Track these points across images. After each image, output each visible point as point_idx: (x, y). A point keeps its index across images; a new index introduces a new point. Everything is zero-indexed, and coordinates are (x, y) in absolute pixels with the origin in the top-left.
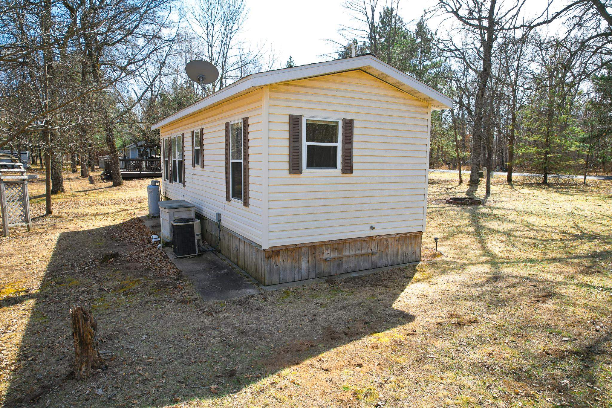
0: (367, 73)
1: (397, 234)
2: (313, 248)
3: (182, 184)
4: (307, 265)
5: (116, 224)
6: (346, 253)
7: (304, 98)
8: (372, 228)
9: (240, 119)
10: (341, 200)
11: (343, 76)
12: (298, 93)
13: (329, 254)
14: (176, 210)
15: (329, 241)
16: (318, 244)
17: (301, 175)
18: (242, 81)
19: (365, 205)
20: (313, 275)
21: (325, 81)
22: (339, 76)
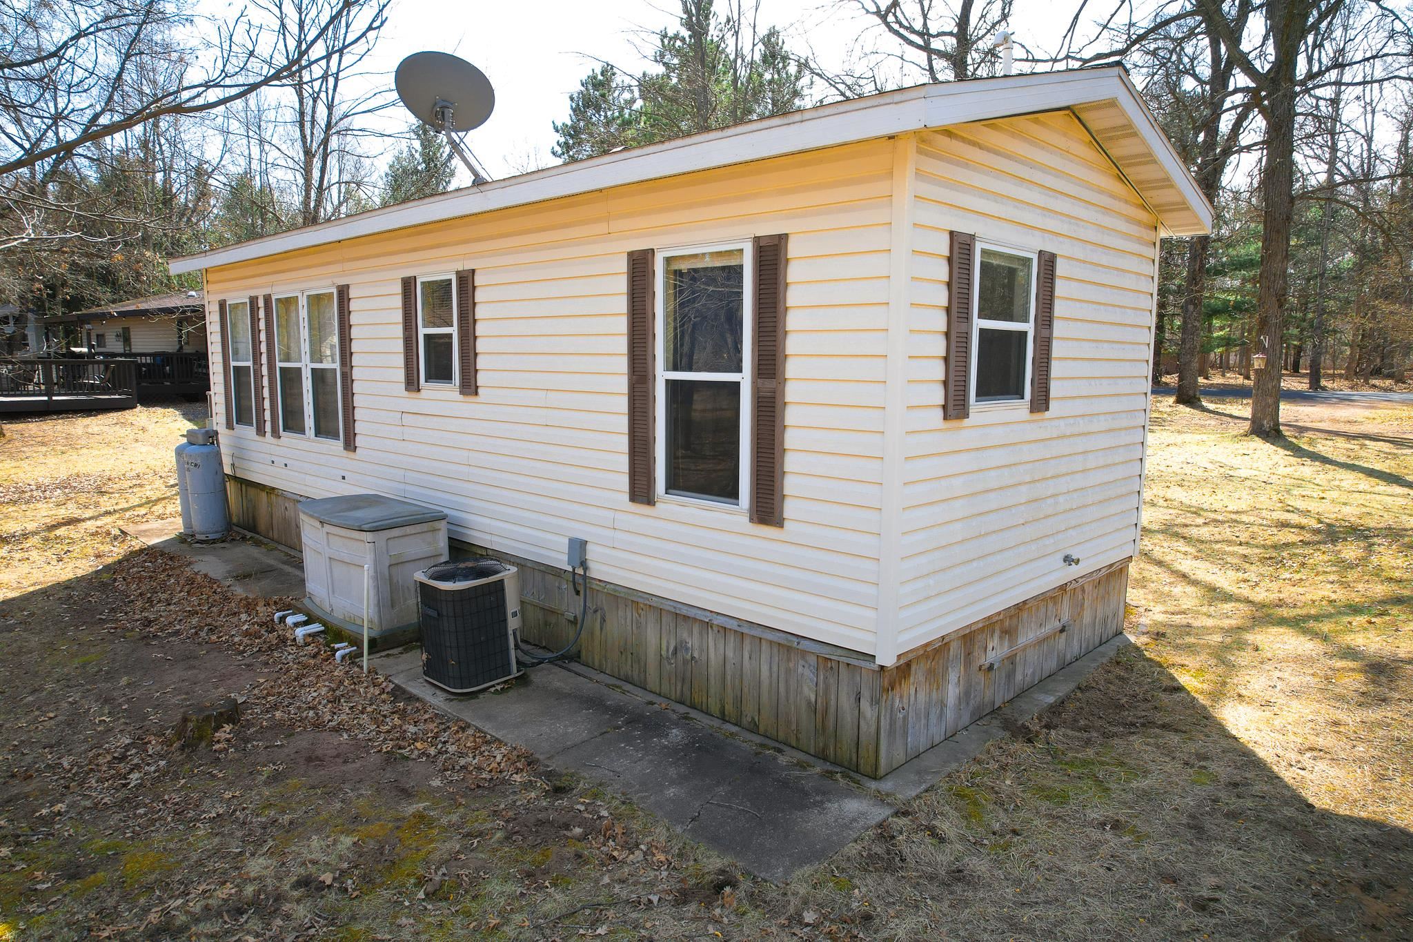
0: (1079, 119)
1: (1100, 570)
2: (970, 638)
3: (338, 445)
4: (957, 691)
5: (80, 573)
6: (1022, 640)
7: (979, 180)
8: (1068, 560)
9: (743, 240)
10: (1024, 488)
11: (1043, 124)
12: (965, 164)
13: (995, 651)
14: (396, 532)
15: (999, 613)
16: (980, 625)
17: (966, 422)
18: (842, 108)
19: (1061, 499)
20: (966, 719)
21: (1013, 135)
22: (1037, 121)
